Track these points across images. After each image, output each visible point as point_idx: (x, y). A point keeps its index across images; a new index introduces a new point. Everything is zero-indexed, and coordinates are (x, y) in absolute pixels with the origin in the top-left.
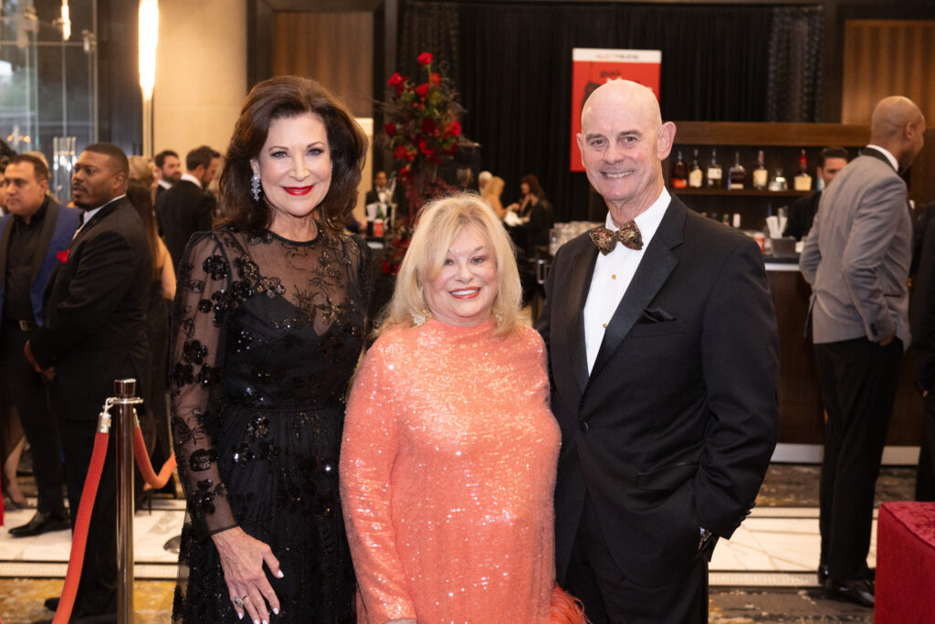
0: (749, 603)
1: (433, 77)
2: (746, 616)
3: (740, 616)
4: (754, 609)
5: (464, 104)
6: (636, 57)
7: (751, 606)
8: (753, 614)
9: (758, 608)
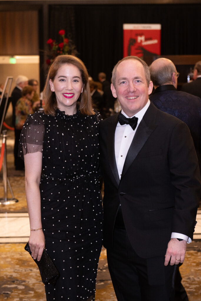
0: (196, 245)
1: (65, 41)
2: (194, 250)
3: (192, 250)
4: (197, 248)
5: (78, 50)
6: (150, 27)
7: (196, 246)
8: (197, 249)
9: (199, 247)
